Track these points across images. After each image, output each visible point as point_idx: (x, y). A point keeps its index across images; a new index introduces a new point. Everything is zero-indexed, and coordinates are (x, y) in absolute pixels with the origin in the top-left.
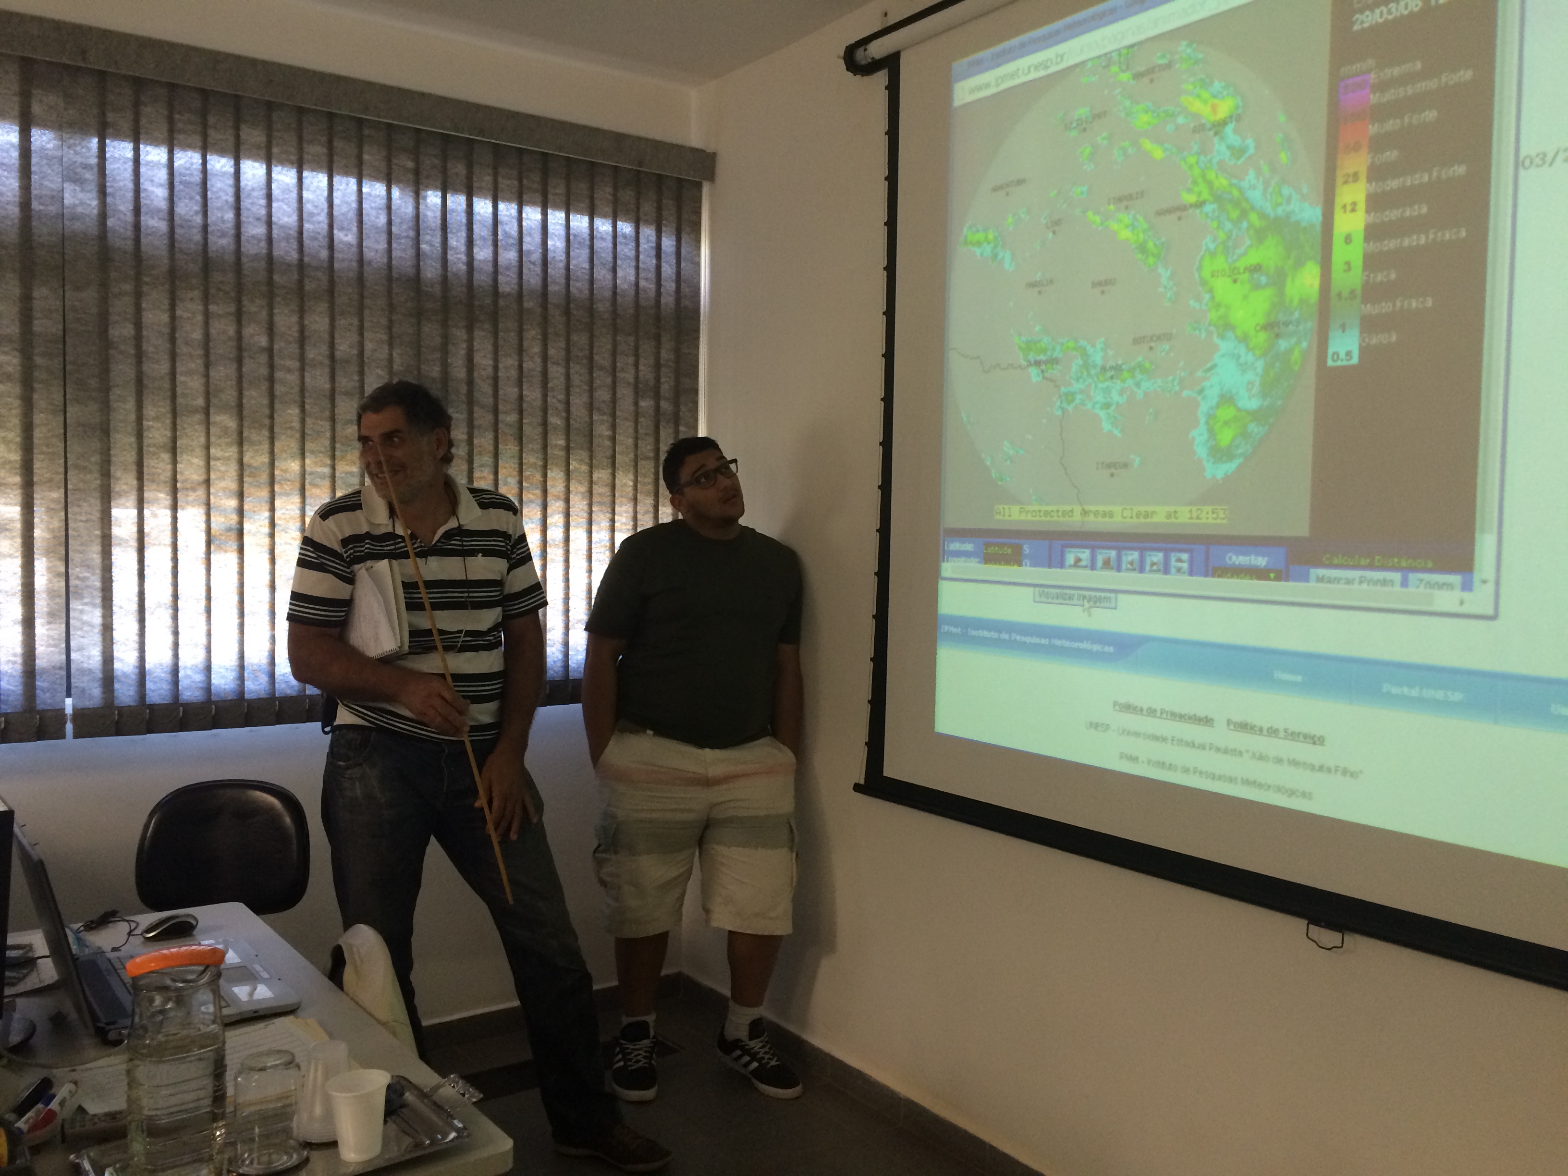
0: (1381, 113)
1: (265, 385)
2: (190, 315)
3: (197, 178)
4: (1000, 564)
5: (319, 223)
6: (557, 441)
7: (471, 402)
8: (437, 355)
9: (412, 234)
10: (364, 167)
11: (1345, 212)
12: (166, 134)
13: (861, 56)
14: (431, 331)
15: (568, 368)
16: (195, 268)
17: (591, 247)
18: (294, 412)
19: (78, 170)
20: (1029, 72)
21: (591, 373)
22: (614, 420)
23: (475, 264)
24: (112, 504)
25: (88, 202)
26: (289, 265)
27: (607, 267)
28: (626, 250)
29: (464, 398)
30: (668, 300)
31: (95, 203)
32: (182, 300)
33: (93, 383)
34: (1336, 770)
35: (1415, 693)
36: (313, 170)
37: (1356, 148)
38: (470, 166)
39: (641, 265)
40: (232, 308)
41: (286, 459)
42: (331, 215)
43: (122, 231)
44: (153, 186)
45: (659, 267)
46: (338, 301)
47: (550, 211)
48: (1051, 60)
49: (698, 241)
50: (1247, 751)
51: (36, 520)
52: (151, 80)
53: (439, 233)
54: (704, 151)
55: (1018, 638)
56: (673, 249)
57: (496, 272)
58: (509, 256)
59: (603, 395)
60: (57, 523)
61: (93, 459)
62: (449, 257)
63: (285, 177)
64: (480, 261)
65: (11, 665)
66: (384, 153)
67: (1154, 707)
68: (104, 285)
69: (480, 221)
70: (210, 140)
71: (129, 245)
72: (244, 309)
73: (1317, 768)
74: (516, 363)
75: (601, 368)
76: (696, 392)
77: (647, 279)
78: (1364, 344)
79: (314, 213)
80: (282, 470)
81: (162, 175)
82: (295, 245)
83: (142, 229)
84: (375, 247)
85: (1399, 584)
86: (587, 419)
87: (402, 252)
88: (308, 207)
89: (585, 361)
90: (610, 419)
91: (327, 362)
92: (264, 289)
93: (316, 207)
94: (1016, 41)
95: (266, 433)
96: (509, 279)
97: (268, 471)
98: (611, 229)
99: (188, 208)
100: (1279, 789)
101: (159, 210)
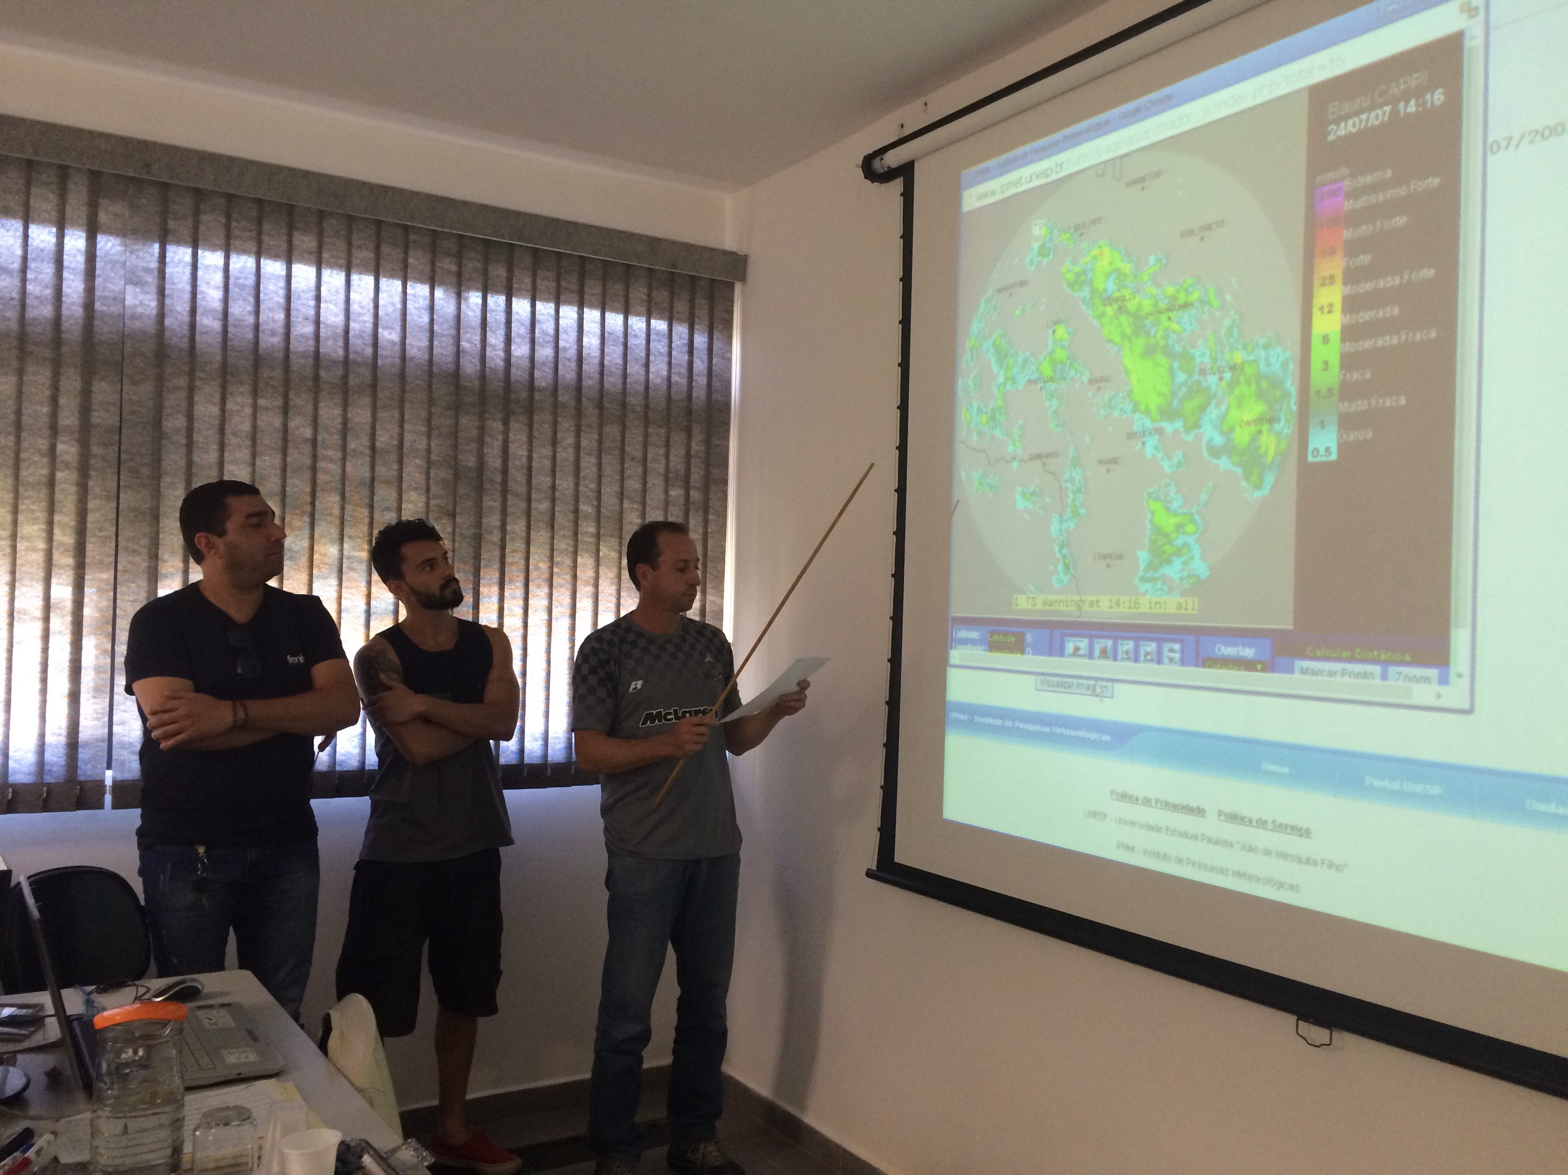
0: (1354, 219)
1: (307, 475)
2: (239, 408)
3: (251, 280)
4: (1004, 652)
5: (365, 322)
6: (588, 528)
7: (505, 492)
8: (474, 446)
9: (453, 332)
10: (409, 271)
11: (1322, 313)
12: (223, 241)
13: (877, 164)
14: (468, 423)
15: (599, 458)
16: (246, 364)
17: (625, 344)
18: (335, 498)
19: (140, 273)
20: (1031, 180)
21: (622, 464)
22: (644, 508)
23: (513, 360)
24: (159, 585)
25: (147, 302)
26: (334, 362)
27: (640, 363)
28: (659, 346)
29: (499, 488)
30: (699, 393)
31: (154, 304)
32: (232, 394)
33: (146, 471)
34: (1323, 863)
35: (1396, 786)
36: (360, 273)
37: (1332, 252)
38: (510, 270)
39: (673, 361)
40: (279, 402)
41: (325, 544)
42: (376, 315)
43: (179, 329)
44: (209, 288)
45: (691, 363)
46: (380, 395)
47: (586, 310)
48: (1051, 168)
49: (730, 337)
50: (1238, 843)
51: (86, 600)
52: (211, 191)
53: (479, 331)
54: (736, 253)
55: (1022, 725)
56: (706, 346)
57: (532, 367)
58: (545, 353)
59: (633, 484)
60: (106, 603)
61: (142, 542)
62: (487, 353)
63: (333, 279)
64: (517, 357)
65: (55, 738)
66: (430, 257)
67: (1149, 796)
68: (160, 380)
69: (518, 320)
70: (264, 246)
71: (185, 343)
72: (291, 403)
73: (1304, 860)
74: (550, 454)
75: (633, 459)
76: (726, 482)
77: (679, 374)
78: (1342, 441)
79: (360, 315)
80: (321, 554)
81: (219, 277)
82: (341, 343)
83: (197, 328)
84: (417, 344)
85: (1379, 676)
86: (618, 507)
87: (443, 349)
88: (354, 307)
89: (617, 452)
90: (640, 507)
91: (368, 451)
92: (310, 383)
93: (363, 307)
94: (1019, 151)
95: (307, 519)
96: (545, 374)
97: (307, 555)
98: (645, 327)
99: (241, 309)
100: (1269, 882)
101: (213, 310)
